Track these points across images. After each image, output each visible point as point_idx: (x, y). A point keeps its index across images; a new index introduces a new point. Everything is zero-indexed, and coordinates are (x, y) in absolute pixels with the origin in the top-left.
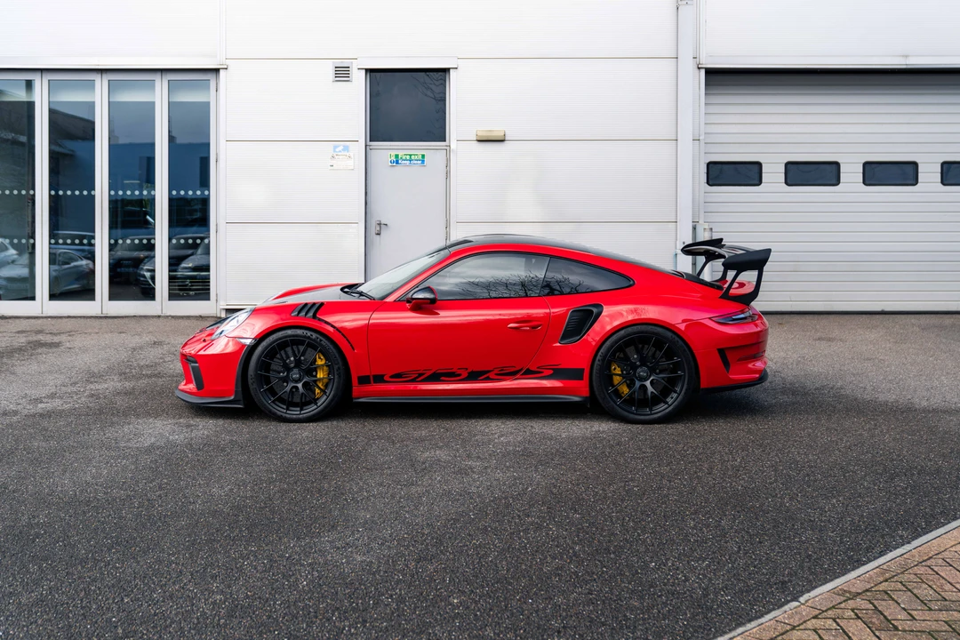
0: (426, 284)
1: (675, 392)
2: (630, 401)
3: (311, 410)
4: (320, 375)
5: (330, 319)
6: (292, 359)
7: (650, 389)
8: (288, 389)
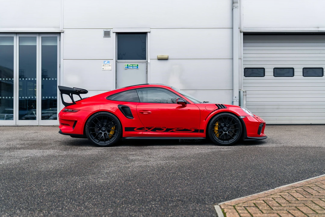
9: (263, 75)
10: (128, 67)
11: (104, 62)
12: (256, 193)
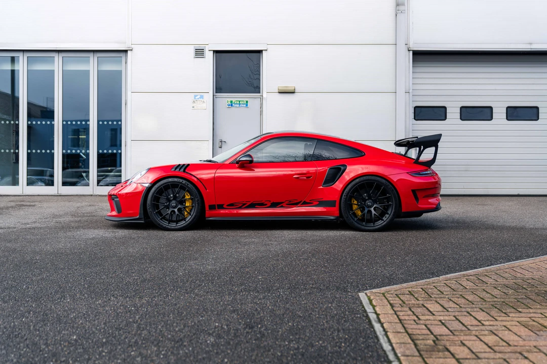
0: (248, 153)
1: (388, 214)
2: (362, 219)
3: (182, 224)
4: (188, 204)
5: (193, 173)
6: (172, 195)
7: (373, 212)
8: (169, 212)
9: (444, 118)
10: (232, 105)
11: (195, 96)
12: (413, 281)
